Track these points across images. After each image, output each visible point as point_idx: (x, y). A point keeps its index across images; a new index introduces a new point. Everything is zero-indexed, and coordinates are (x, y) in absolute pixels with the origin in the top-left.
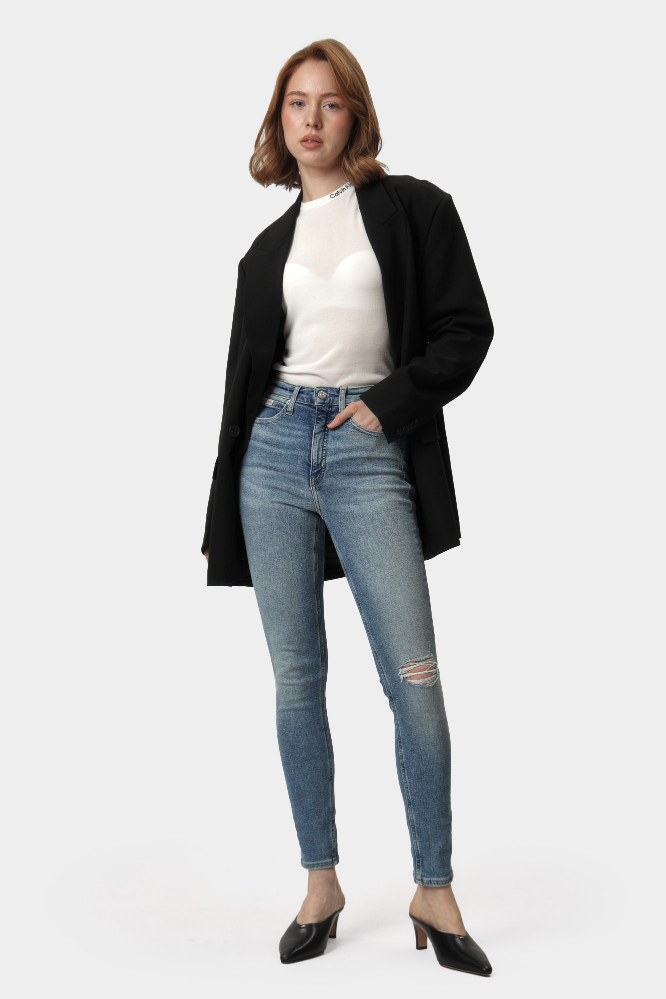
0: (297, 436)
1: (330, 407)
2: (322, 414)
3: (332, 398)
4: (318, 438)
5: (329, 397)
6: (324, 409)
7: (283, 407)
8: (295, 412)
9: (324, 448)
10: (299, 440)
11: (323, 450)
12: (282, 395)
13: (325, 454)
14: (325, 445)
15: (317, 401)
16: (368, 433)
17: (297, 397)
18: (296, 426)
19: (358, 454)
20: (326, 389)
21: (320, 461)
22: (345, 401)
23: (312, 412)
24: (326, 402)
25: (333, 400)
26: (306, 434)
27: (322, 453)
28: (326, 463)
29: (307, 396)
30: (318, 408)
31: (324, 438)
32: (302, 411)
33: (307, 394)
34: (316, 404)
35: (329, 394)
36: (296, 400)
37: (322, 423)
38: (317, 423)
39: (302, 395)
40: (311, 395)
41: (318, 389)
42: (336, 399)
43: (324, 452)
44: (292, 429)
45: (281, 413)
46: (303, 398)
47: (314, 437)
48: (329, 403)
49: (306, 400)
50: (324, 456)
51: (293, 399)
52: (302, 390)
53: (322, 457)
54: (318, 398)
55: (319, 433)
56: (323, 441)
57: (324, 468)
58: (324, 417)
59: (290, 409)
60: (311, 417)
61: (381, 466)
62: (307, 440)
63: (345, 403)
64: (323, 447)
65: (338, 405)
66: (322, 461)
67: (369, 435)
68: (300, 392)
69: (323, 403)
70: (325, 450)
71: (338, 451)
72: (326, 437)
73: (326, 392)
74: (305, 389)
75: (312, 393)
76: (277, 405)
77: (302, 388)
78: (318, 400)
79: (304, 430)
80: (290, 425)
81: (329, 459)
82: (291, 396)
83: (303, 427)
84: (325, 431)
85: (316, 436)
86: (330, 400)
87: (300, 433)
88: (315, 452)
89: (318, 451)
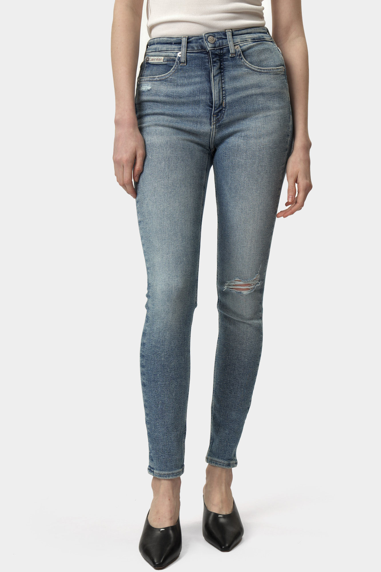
0: (195, 84)
1: (221, 49)
2: (216, 57)
3: (220, 41)
4: (217, 81)
5: (218, 41)
6: (216, 52)
7: (175, 61)
8: (188, 62)
9: (224, 89)
10: (198, 86)
11: (223, 91)
12: (170, 50)
13: (225, 94)
14: (223, 86)
15: (209, 47)
16: (259, 70)
17: (187, 48)
18: (193, 74)
19: (253, 91)
20: (213, 34)
21: (221, 101)
22: (233, 41)
23: (205, 58)
24: (217, 45)
25: (223, 42)
26: (204, 79)
27: (223, 94)
28: (226, 103)
29: (197, 44)
30: (212, 52)
31: (222, 81)
32: (195, 59)
33: (196, 43)
34: (209, 49)
35: (217, 38)
36: (187, 50)
37: (217, 65)
38: (214, 66)
39: (191, 45)
40: (200, 43)
41: (207, 35)
42: (224, 41)
43: (224, 93)
44: (190, 77)
45: (175, 67)
46: (193, 48)
47: (214, 80)
48: (219, 46)
49: (196, 48)
50: (224, 96)
51: (184, 50)
52: (189, 40)
53: (223, 97)
54: (209, 44)
55: (217, 75)
56: (222, 83)
57: (225, 108)
58: (217, 60)
59: (183, 60)
60: (205, 62)
61: (273, 101)
62: (206, 85)
63: (234, 43)
64: (222, 88)
65: (229, 47)
66: (223, 101)
67: (260, 72)
68: (188, 43)
69: (215, 47)
70: (223, 90)
71: (236, 90)
72: (223, 78)
73: (214, 37)
74: (193, 38)
75: (200, 41)
76: (168, 60)
77: (188, 38)
78: (210, 45)
79: (200, 76)
80: (186, 75)
81: (228, 99)
82: (180, 48)
83: (199, 73)
84: (221, 72)
85: (215, 78)
86: (220, 43)
87: (198, 80)
88: (217, 94)
89: (219, 92)
